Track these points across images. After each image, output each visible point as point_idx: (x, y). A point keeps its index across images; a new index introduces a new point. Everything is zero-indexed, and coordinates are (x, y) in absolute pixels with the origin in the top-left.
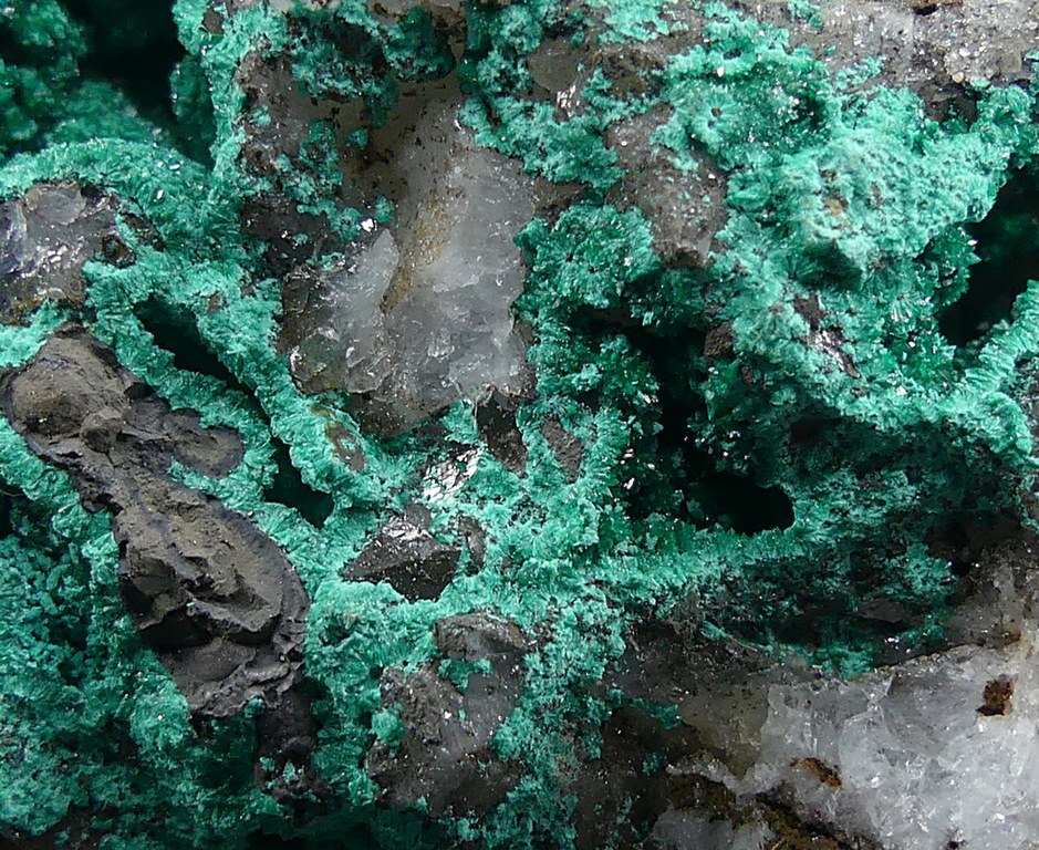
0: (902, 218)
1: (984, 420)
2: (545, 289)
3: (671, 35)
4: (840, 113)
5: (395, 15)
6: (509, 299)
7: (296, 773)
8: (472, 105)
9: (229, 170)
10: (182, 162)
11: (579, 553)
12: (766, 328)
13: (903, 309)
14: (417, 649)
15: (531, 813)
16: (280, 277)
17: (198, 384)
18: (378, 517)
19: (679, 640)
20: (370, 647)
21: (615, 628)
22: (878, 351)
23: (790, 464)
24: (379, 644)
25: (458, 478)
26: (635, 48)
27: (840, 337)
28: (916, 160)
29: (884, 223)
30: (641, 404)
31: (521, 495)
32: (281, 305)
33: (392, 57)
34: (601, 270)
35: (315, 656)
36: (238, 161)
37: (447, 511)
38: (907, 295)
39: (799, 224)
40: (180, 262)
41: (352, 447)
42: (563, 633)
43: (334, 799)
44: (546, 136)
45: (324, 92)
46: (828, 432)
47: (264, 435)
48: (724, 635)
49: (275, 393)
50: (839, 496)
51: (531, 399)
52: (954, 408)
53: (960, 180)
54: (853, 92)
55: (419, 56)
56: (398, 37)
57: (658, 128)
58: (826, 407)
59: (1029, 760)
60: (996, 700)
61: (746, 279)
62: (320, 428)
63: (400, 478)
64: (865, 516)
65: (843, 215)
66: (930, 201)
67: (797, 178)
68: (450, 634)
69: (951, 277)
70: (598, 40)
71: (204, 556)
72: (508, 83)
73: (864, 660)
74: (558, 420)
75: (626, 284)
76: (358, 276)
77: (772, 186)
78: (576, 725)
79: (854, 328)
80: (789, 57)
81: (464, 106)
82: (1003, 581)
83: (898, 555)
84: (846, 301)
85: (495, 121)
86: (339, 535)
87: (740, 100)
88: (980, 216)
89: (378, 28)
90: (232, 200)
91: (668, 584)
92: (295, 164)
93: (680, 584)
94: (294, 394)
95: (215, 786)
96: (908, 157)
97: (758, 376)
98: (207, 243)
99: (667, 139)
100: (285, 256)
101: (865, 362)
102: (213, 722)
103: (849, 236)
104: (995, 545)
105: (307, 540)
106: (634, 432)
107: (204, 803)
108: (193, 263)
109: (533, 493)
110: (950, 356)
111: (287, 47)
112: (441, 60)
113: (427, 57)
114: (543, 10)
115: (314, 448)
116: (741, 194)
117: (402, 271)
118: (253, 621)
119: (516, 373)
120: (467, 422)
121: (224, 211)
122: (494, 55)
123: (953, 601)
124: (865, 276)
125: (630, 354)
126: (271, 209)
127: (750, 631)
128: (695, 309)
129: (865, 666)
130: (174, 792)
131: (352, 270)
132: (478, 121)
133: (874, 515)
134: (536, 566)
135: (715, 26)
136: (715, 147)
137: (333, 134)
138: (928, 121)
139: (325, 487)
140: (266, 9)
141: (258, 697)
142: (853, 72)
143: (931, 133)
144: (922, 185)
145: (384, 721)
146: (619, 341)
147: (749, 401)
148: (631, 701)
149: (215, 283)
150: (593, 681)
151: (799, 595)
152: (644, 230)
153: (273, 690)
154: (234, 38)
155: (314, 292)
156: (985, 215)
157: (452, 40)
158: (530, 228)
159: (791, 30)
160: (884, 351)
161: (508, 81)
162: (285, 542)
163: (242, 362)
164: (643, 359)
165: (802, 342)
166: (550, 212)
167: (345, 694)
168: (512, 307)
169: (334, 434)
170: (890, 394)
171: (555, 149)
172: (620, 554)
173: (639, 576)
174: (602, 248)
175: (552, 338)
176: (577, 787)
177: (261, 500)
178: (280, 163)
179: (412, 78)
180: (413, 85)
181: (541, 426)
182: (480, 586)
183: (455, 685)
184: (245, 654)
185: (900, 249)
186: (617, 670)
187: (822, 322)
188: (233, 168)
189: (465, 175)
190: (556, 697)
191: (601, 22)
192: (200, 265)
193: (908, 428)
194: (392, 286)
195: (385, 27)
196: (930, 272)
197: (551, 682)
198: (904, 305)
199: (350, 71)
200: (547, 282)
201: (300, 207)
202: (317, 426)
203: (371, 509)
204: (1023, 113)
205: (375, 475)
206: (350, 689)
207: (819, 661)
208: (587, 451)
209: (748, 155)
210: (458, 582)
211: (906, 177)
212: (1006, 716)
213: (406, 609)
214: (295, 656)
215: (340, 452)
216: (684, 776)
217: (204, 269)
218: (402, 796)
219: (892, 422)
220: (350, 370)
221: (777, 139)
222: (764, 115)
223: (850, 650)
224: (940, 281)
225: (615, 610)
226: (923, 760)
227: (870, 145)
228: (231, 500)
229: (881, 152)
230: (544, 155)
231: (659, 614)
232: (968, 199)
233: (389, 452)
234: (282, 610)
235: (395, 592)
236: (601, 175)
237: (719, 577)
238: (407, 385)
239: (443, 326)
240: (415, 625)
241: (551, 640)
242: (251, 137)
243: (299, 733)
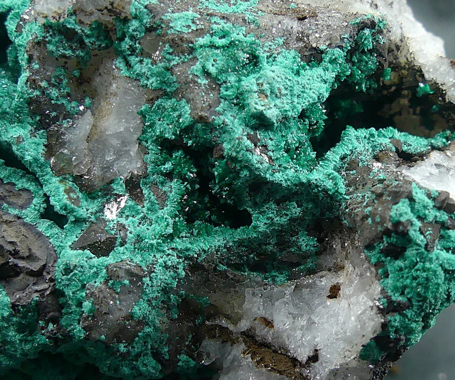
0: (290, 101)
1: (325, 181)
2: (150, 132)
3: (197, 30)
4: (266, 60)
5: (87, 24)
6: (136, 137)
7: (53, 327)
8: (120, 59)
9: (23, 87)
10: (9, 84)
11: (165, 237)
12: (235, 146)
13: (293, 138)
14: (100, 276)
15: (149, 341)
16: (46, 129)
17: (15, 172)
18: (86, 224)
19: (207, 271)
20: (81, 276)
21: (181, 267)
22: (282, 154)
23: (250, 200)
24: (85, 275)
25: (118, 208)
26: (182, 35)
27: (267, 149)
28: (296, 78)
29: (283, 103)
30: (189, 177)
31: (142, 214)
32: (47, 140)
33: (87, 41)
34: (171, 124)
35: (60, 280)
36: (26, 83)
37: (113, 221)
38: (295, 132)
39: (248, 104)
40: (5, 124)
41: (75, 197)
42: (158, 269)
43: (69, 337)
44: (148, 71)
45: (60, 55)
46: (264, 187)
47: (41, 192)
48: (226, 268)
49: (44, 176)
50: (269, 213)
51: (146, 176)
52: (313, 177)
53: (314, 86)
54: (271, 52)
55: (98, 40)
56: (89, 33)
57: (192, 67)
58: (262, 177)
59: (345, 316)
60: (334, 292)
61: (228, 127)
62: (62, 189)
63: (95, 208)
64: (281, 220)
65: (266, 100)
66: (302, 94)
67: (247, 86)
68: (112, 270)
69: (314, 125)
70: (167, 33)
71: (16, 241)
72: (133, 50)
73: (284, 277)
74: (157, 184)
75: (181, 129)
76: (77, 129)
77: (238, 89)
78: (166, 305)
79: (272, 145)
80: (245, 38)
81: (116, 60)
82: (337, 245)
83: (296, 236)
84: (269, 135)
85: (129, 65)
86: (70, 231)
87: (225, 56)
88: (323, 100)
89: (81, 29)
90: (24, 99)
91: (201, 249)
92: (50, 84)
93: (207, 249)
94: (52, 176)
95: (23, 333)
96: (293, 77)
97: (234, 165)
98: (16, 116)
99: (195, 71)
100: (48, 121)
101: (277, 159)
102: (20, 307)
103: (268, 109)
104: (333, 231)
105: (57, 234)
106: (187, 188)
107: (19, 340)
108: (11, 124)
109: (147, 213)
110: (314, 156)
111: (44, 37)
112: (107, 42)
113: (101, 40)
114: (145, 21)
115: (59, 197)
116: (225, 93)
117: (94, 126)
118: (35, 266)
119: (140, 166)
120: (121, 185)
121: (21, 103)
122: (127, 39)
123: (318, 254)
124: (276, 125)
125: (185, 157)
126: (40, 102)
127: (238, 267)
128: (208, 139)
129: (285, 280)
130: (8, 336)
131: (74, 126)
132: (122, 65)
133: (284, 220)
134: (147, 242)
135: (215, 27)
136: (215, 74)
137: (65, 72)
138: (302, 63)
139: (63, 213)
140: (36, 22)
141: (37, 297)
142: (271, 44)
143: (303, 67)
144: (299, 88)
145: (87, 305)
146: (180, 153)
147: (231, 175)
148: (189, 296)
149: (19, 132)
150: (172, 288)
151: (256, 252)
152: (187, 108)
153: (43, 294)
154: (25, 34)
155: (58, 135)
156: (325, 99)
157: (111, 34)
158: (143, 108)
159: (246, 27)
160: (286, 155)
161: (133, 49)
162: (48, 235)
163: (30, 163)
164: (190, 159)
165: (250, 151)
166: (151, 101)
167: (72, 295)
168: (137, 140)
169: (68, 191)
170: (287, 172)
171: (152, 76)
172: (183, 237)
173: (189, 246)
174: (171, 115)
175: (153, 152)
176: (168, 330)
177: (40, 218)
178: (44, 84)
179: (95, 49)
180: (96, 52)
181: (149, 187)
182: (125, 251)
183: (115, 290)
184: (32, 279)
185: (290, 114)
186: (182, 283)
187: (259, 143)
188: (24, 86)
189: (117, 88)
190: (158, 295)
191: (168, 26)
192: (13, 125)
193: (296, 185)
194: (91, 132)
195: (83, 29)
196: (305, 123)
197: (154, 289)
198: (293, 136)
199: (71, 47)
200: (151, 129)
201: (52, 101)
202: (61, 188)
203: (83, 221)
204: (341, 59)
205: (84, 207)
206: (73, 293)
207: (266, 279)
208: (168, 196)
209: (228, 77)
210: (116, 249)
211: (292, 85)
212: (338, 299)
213: (96, 261)
214: (51, 280)
215: (70, 198)
216: (212, 325)
217: (14, 127)
218: (95, 335)
219: (289, 183)
220: (75, 166)
221: (240, 71)
222: (234, 61)
223: (279, 274)
224: (309, 126)
225: (180, 260)
226: (305, 317)
227: (277, 73)
228: (27, 219)
229: (281, 75)
230: (148, 79)
231: (199, 261)
232: (317, 93)
233: (91, 198)
234: (47, 262)
235: (91, 254)
236: (170, 86)
237: (223, 245)
238: (97, 171)
239: (111, 147)
240: (99, 267)
241: (154, 272)
242: (31, 74)
243: (53, 311)
